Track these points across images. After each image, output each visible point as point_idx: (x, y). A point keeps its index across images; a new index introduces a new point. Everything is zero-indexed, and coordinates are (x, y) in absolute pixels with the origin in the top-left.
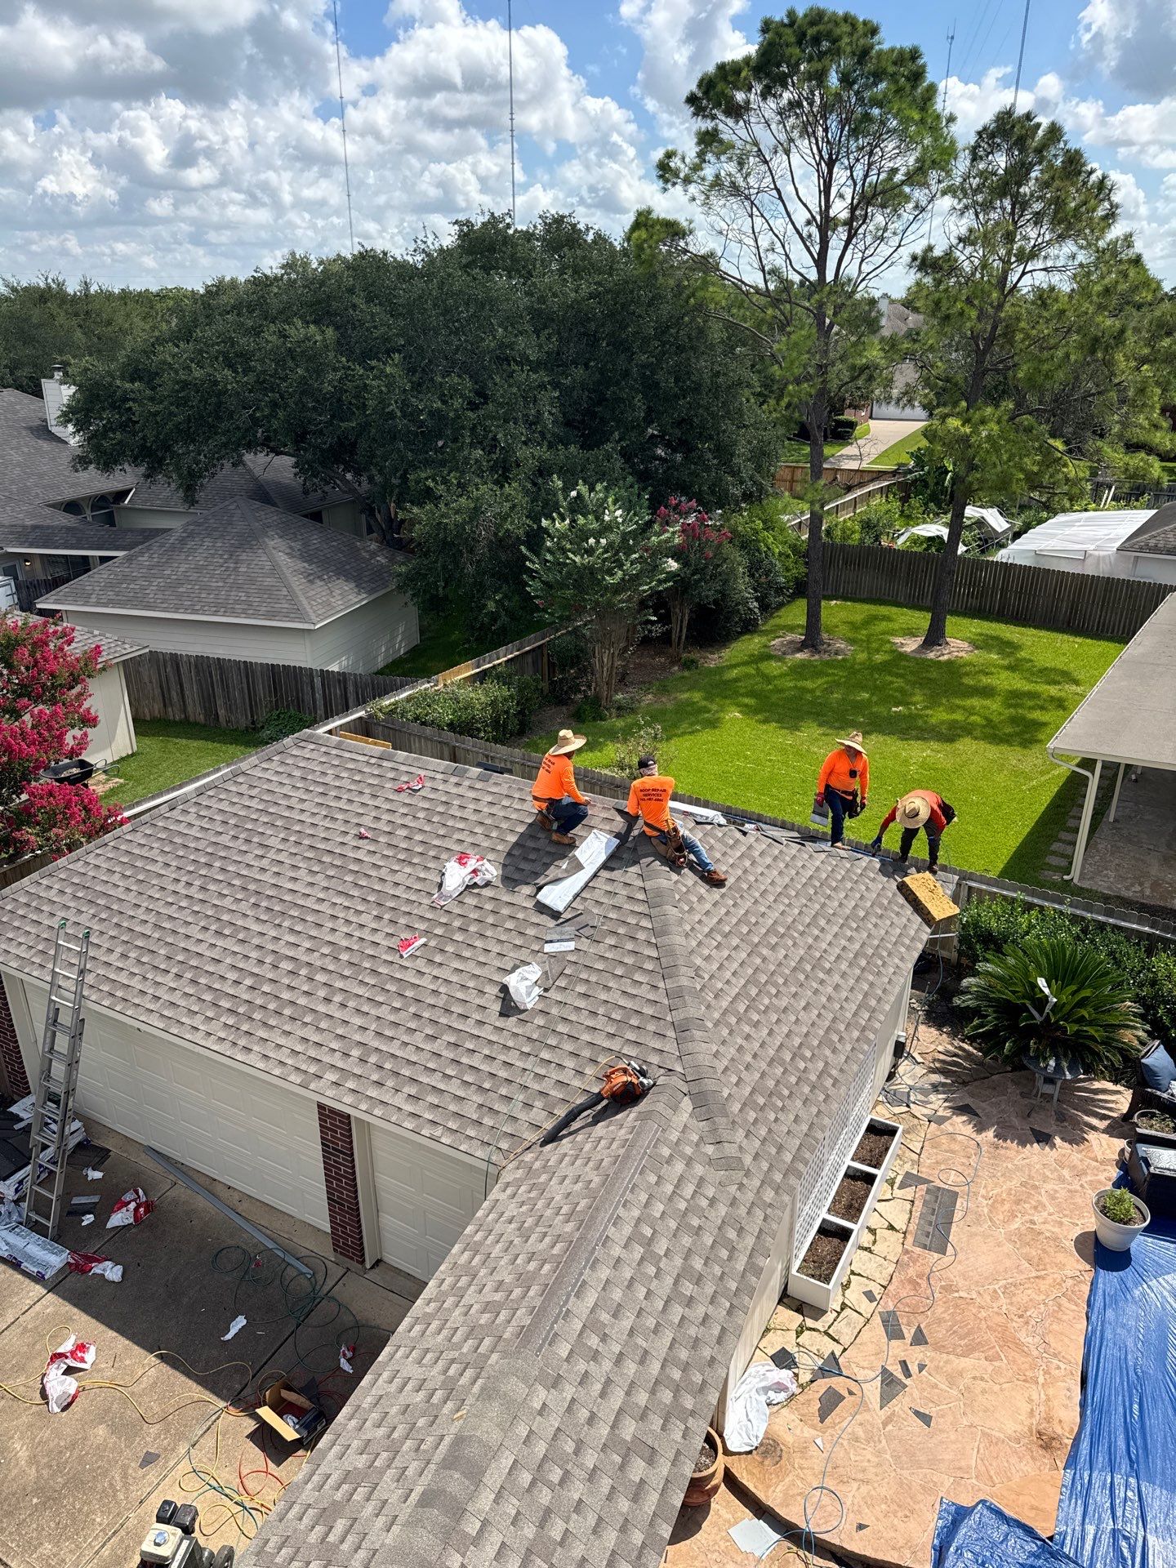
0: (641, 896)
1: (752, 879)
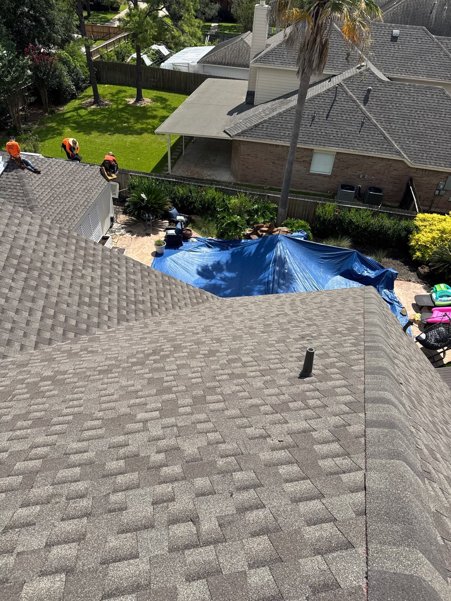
0: (16, 178)
1: (51, 171)
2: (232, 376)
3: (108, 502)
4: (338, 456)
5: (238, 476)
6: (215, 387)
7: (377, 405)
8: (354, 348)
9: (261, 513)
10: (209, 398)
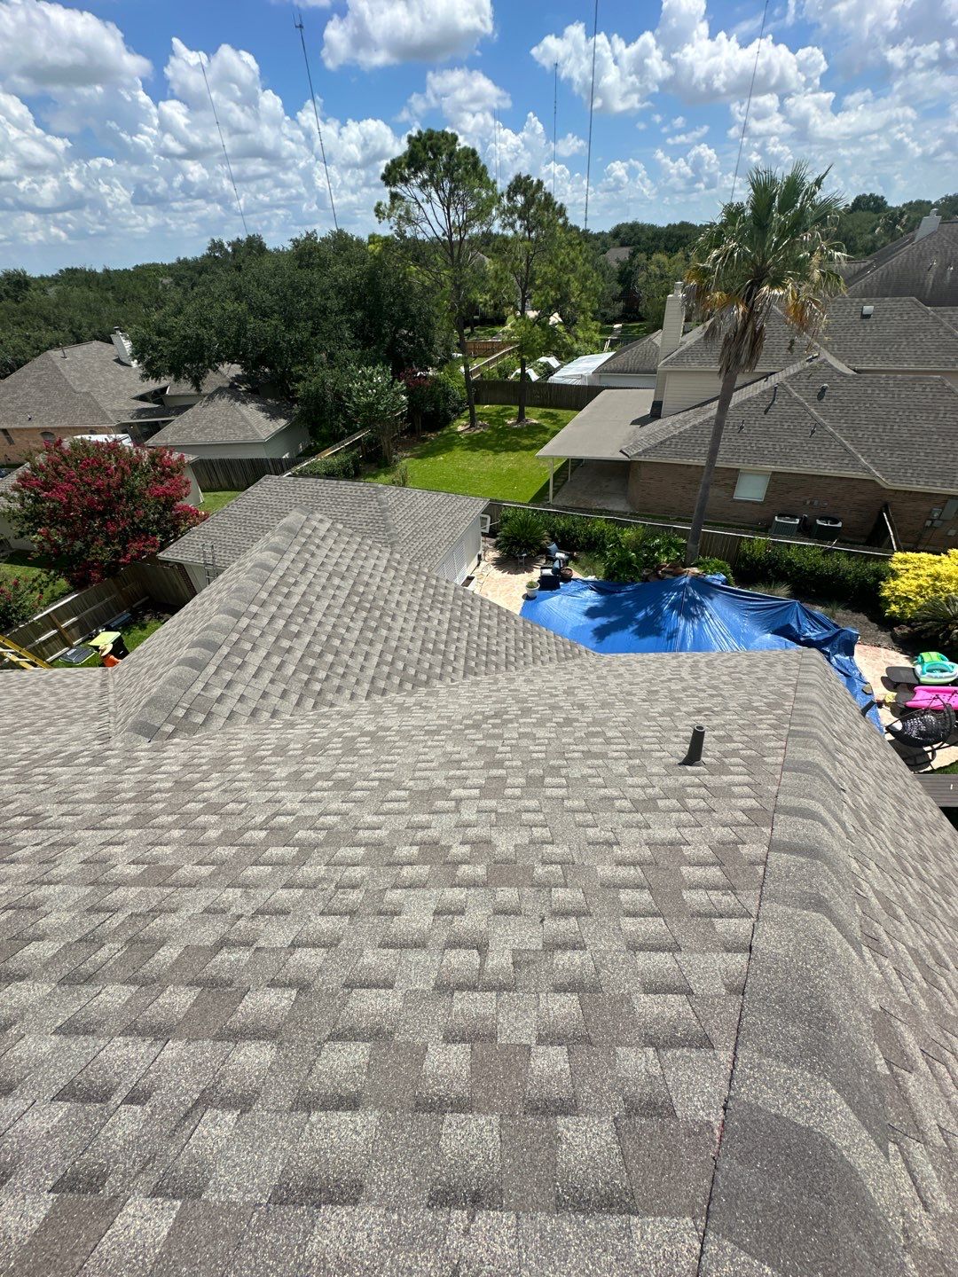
2: (588, 755)
3: (381, 901)
4: (716, 888)
5: (559, 894)
6: (560, 767)
7: (795, 819)
8: (773, 732)
9: (577, 957)
10: (548, 780)
